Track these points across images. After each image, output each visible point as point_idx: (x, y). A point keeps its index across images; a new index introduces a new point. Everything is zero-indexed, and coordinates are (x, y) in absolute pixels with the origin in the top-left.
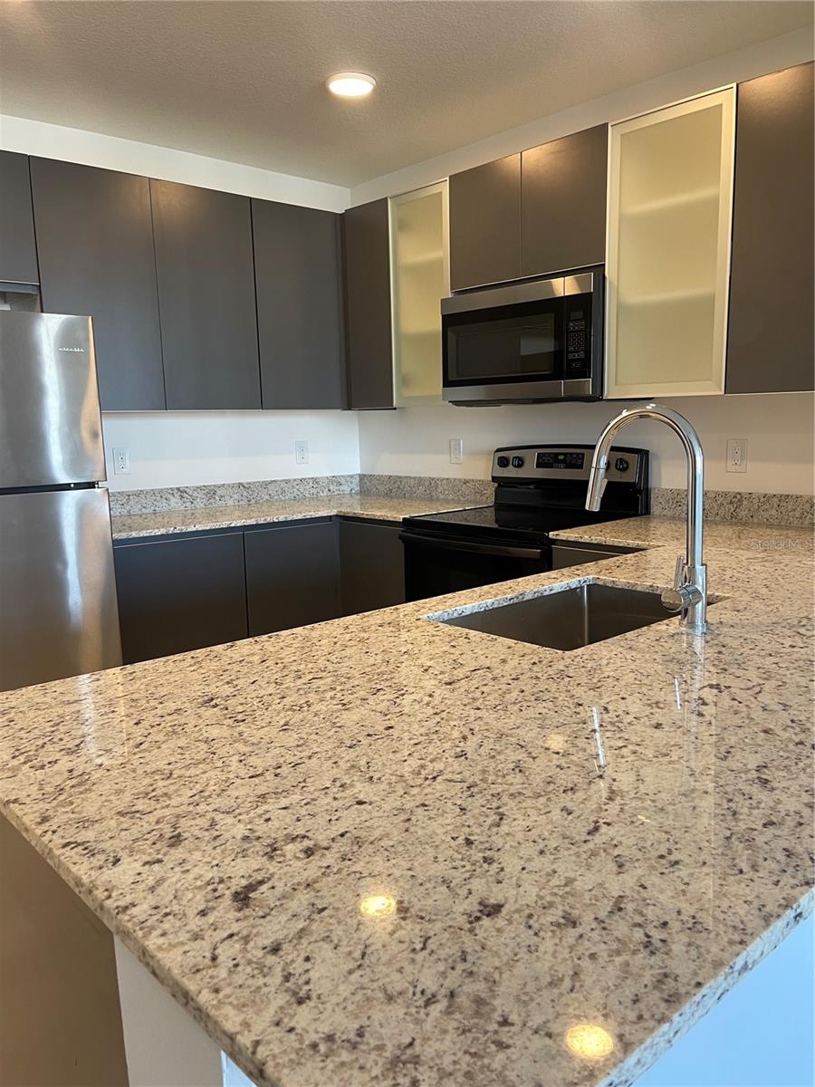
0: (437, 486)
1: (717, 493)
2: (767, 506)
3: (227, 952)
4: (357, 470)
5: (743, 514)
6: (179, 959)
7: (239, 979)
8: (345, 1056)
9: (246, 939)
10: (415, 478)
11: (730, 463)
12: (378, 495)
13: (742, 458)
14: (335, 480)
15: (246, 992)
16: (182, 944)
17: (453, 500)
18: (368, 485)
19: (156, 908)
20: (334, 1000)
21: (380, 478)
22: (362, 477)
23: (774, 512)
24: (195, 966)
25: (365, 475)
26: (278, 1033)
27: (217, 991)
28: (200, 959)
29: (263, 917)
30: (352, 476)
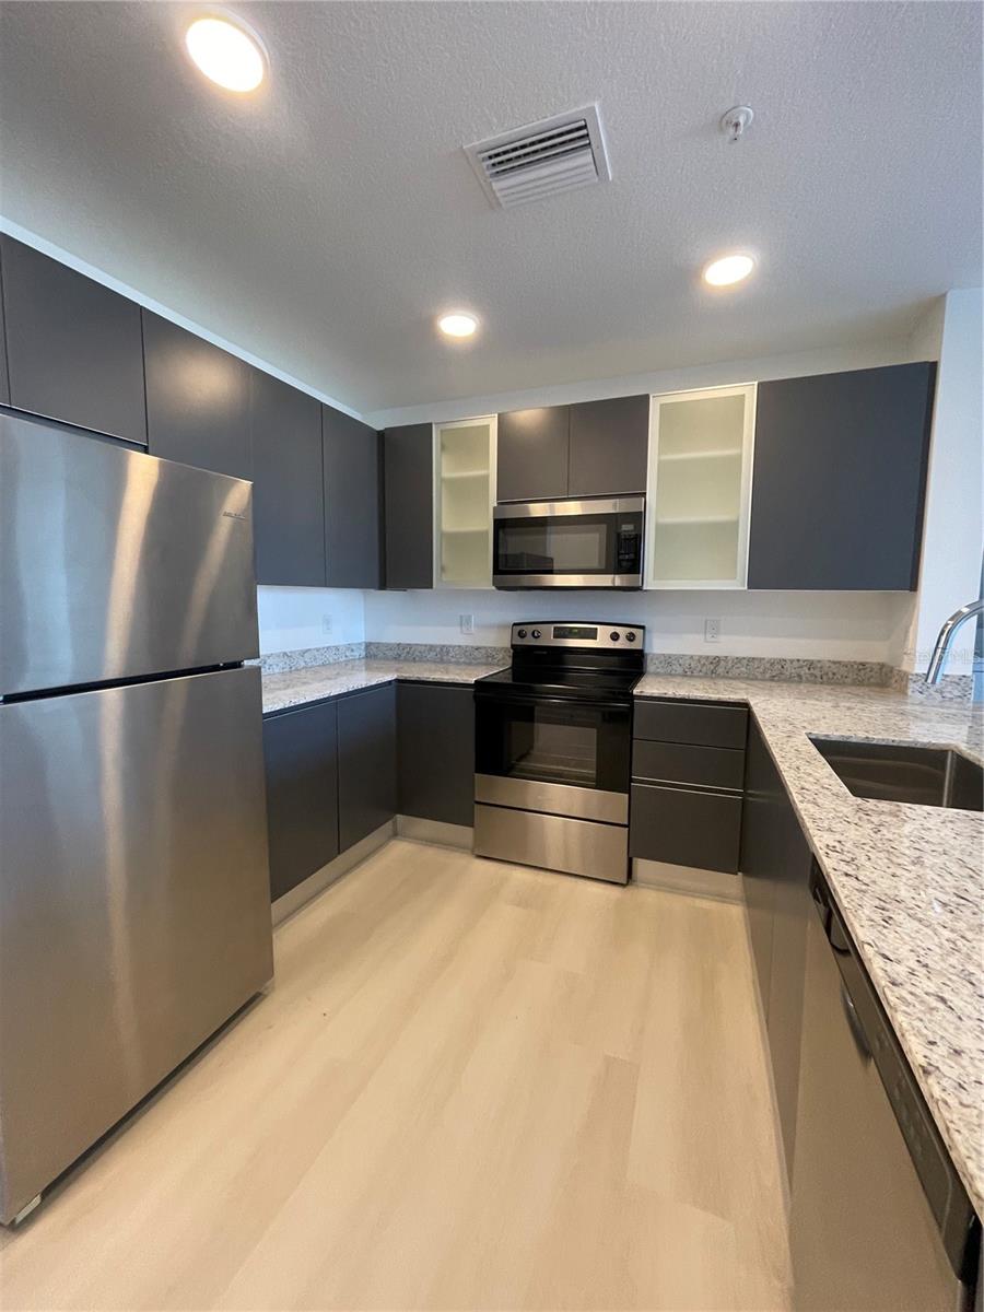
0: (448, 653)
1: (701, 657)
2: (739, 665)
4: (363, 639)
5: (720, 670)
10: (426, 646)
11: (709, 636)
12: (386, 658)
13: (718, 633)
14: (350, 648)
17: (464, 663)
18: (373, 653)
21: (387, 645)
22: (368, 645)
23: (743, 669)
25: (371, 643)
30: (360, 644)
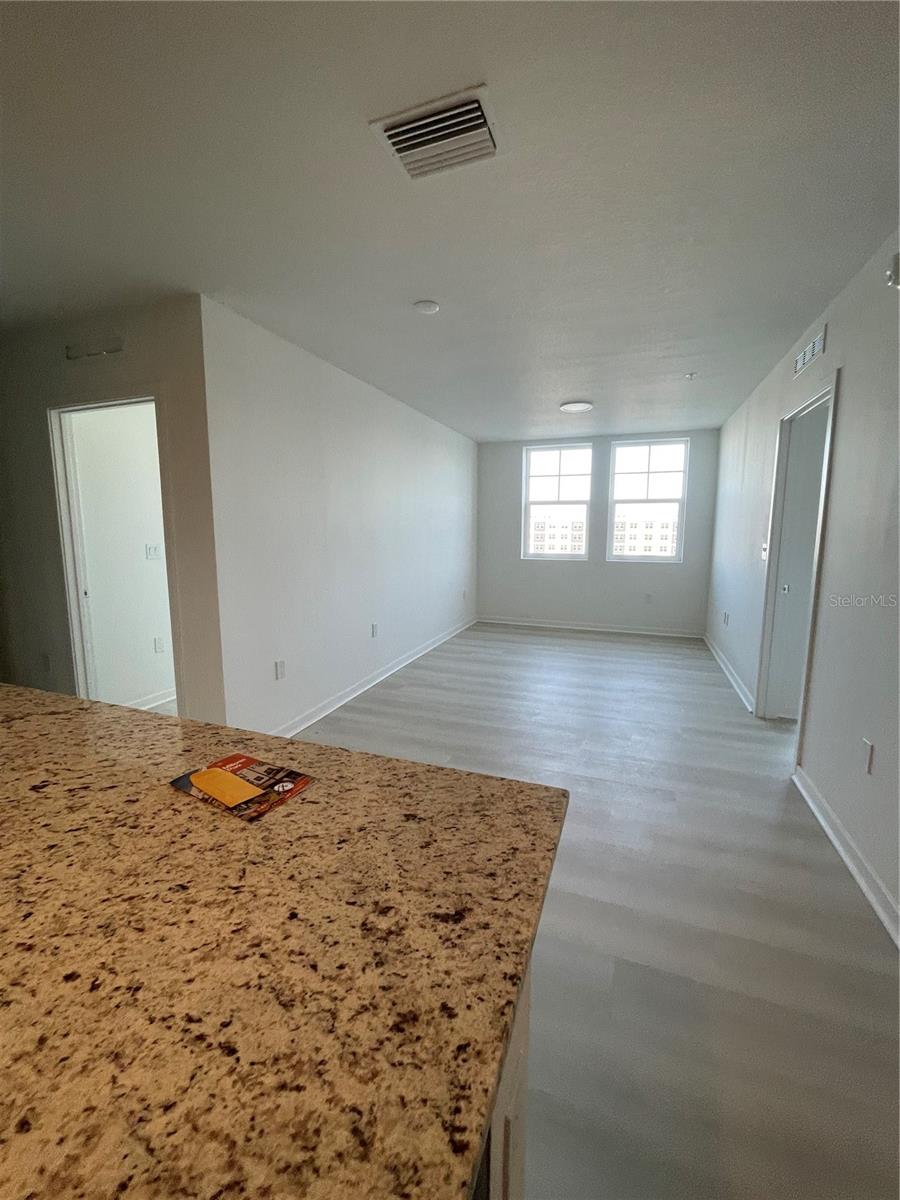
3: (507, 893)
6: (529, 910)
7: (521, 876)
8: (531, 826)
9: (493, 891)
15: (527, 869)
16: (518, 917)
19: (498, 958)
20: (506, 840)
24: (528, 899)
26: (537, 847)
27: (535, 880)
28: (522, 901)
29: (470, 895)
